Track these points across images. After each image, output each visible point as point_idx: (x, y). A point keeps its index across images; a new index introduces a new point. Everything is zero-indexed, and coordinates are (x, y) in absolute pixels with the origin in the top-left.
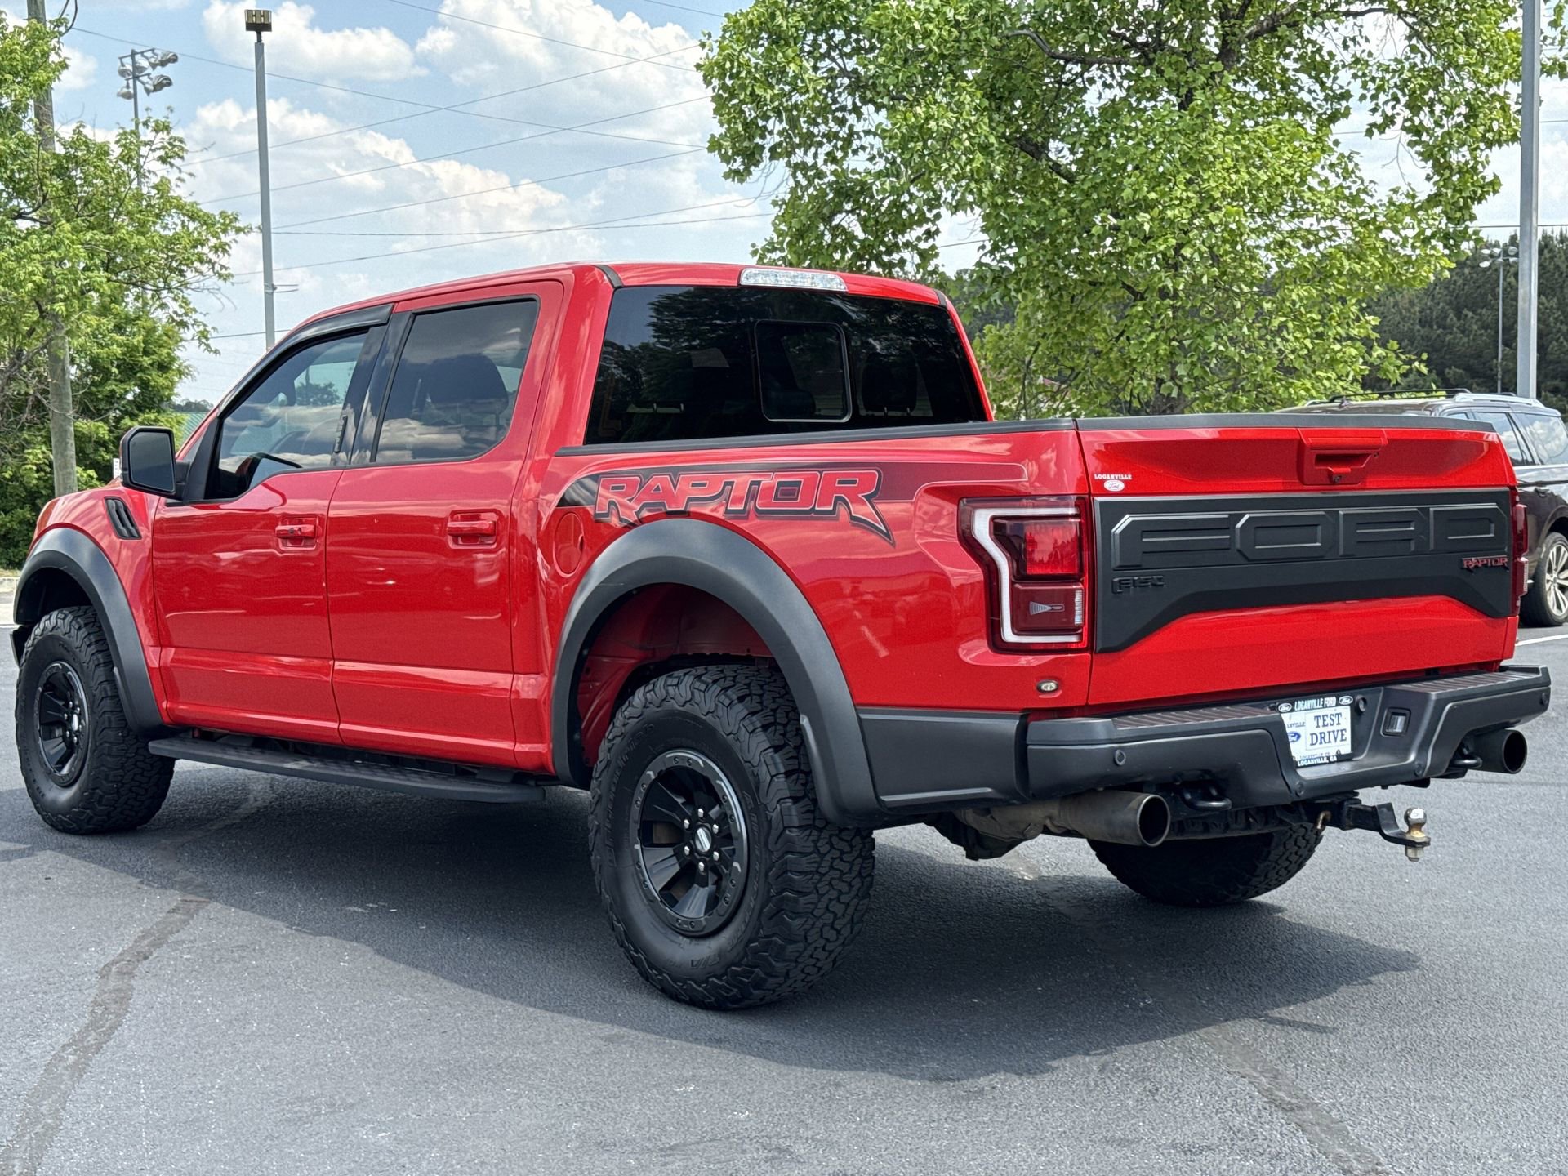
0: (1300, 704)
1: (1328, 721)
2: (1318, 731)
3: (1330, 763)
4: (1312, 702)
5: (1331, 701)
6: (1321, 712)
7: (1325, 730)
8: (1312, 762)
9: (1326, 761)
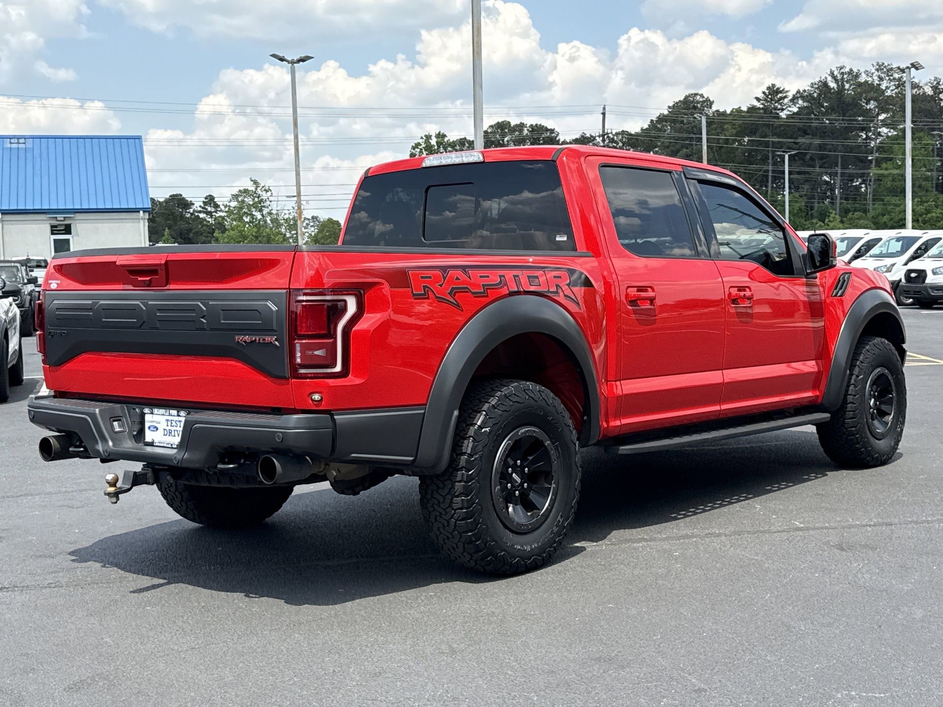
0: (156, 411)
1: (174, 424)
2: (168, 428)
3: (172, 448)
4: (162, 411)
5: (174, 412)
6: (170, 418)
7: (173, 429)
8: (162, 445)
9: (170, 446)
